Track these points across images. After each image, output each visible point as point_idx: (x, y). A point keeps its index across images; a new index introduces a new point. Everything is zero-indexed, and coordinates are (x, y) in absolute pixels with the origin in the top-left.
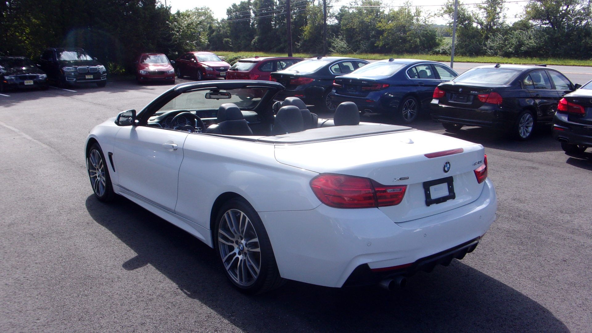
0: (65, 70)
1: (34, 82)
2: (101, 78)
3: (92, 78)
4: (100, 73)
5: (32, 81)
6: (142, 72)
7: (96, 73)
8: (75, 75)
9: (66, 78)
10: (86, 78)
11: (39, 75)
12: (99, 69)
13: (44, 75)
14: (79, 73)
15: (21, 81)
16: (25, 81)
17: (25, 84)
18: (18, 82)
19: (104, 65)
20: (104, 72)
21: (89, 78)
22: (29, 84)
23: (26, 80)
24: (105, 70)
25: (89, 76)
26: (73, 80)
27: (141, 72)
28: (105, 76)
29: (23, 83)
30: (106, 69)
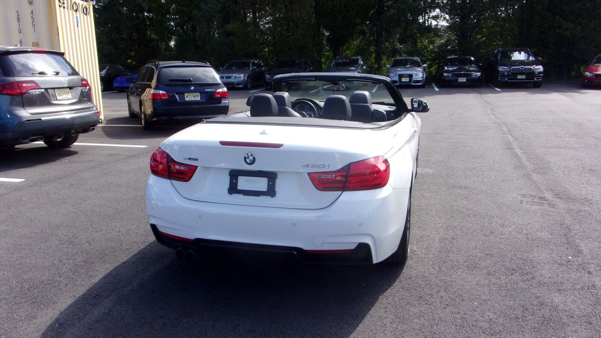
0: (500, 69)
1: (467, 80)
2: (535, 78)
3: (525, 78)
4: (535, 74)
5: (465, 78)
6: (588, 75)
7: (530, 73)
8: (508, 74)
9: (499, 77)
10: (518, 78)
11: (473, 74)
12: (536, 69)
13: (478, 73)
14: (512, 73)
15: (457, 78)
16: (459, 79)
17: (459, 81)
18: (453, 79)
19: (543, 66)
20: (540, 73)
21: (521, 78)
22: (462, 81)
23: (460, 77)
24: (543, 71)
25: (521, 76)
26: (505, 79)
27: (586, 74)
28: (540, 76)
29: (457, 80)
30: (544, 69)
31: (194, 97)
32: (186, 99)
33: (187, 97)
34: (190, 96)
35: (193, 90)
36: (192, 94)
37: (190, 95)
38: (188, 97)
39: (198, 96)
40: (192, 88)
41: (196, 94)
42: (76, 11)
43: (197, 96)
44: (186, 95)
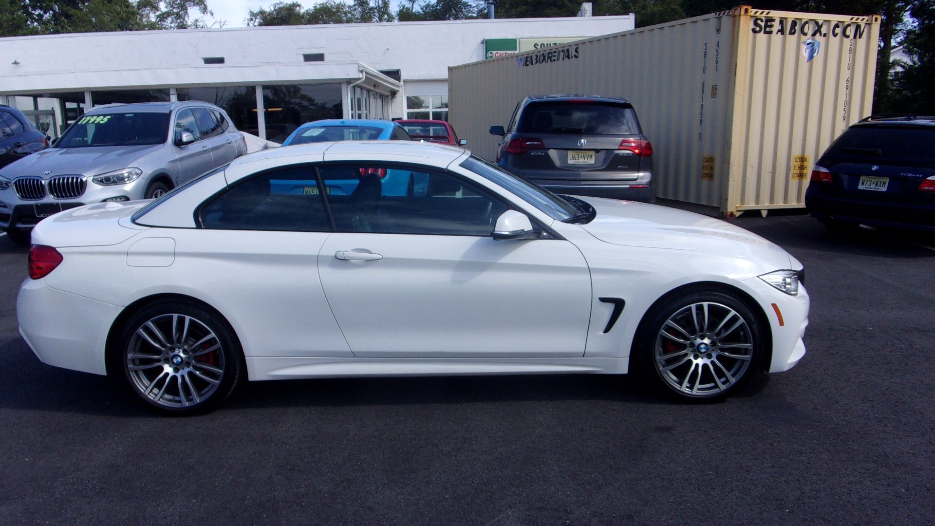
31: (877, 185)
32: (861, 187)
33: (863, 184)
34: (868, 183)
35: (876, 171)
36: (874, 180)
37: (869, 179)
38: (865, 184)
39: (884, 183)
40: (875, 168)
41: (882, 180)
42: (814, 35)
43: (882, 183)
44: (862, 178)
